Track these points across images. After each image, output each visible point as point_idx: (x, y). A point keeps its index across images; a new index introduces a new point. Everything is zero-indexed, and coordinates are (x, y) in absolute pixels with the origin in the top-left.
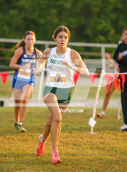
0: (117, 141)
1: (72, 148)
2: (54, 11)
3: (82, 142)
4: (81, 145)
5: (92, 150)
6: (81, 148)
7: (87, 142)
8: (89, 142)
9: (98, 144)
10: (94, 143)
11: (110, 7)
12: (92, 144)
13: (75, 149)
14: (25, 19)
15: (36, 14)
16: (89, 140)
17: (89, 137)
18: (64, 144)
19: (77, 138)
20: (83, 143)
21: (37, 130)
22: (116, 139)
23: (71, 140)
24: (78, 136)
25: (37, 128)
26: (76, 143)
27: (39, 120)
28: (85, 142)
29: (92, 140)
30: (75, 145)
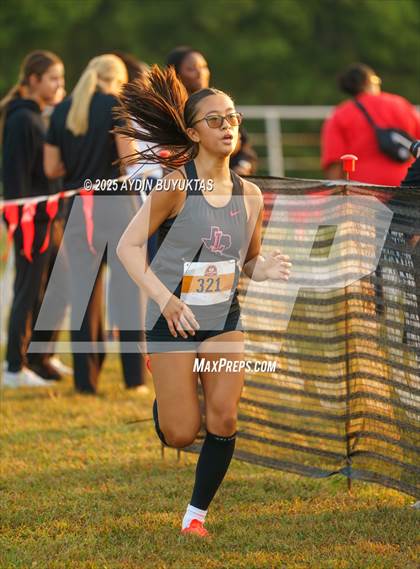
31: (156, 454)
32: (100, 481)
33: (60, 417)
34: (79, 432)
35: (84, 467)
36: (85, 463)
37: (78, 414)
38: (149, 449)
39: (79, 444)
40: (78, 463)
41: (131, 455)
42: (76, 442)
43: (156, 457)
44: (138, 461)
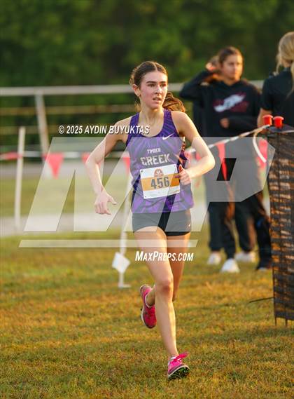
1: (76, 323)
2: (53, 19)
3: (97, 307)
4: (95, 315)
5: (118, 322)
7: (108, 306)
8: (112, 305)
9: (132, 308)
10: (121, 308)
12: (119, 309)
16: (112, 302)
17: (114, 295)
18: (58, 314)
19: (88, 300)
20: (99, 309)
23: (74, 304)
26: (85, 310)
28: (103, 307)
29: (121, 301)
30: (83, 314)
31: (271, 323)
32: (230, 341)
33: (212, 298)
34: (223, 308)
35: (222, 332)
36: (224, 330)
37: (224, 296)
38: (268, 319)
39: (220, 317)
40: (218, 329)
41: (255, 324)
42: (219, 315)
43: (272, 324)
44: (258, 327)
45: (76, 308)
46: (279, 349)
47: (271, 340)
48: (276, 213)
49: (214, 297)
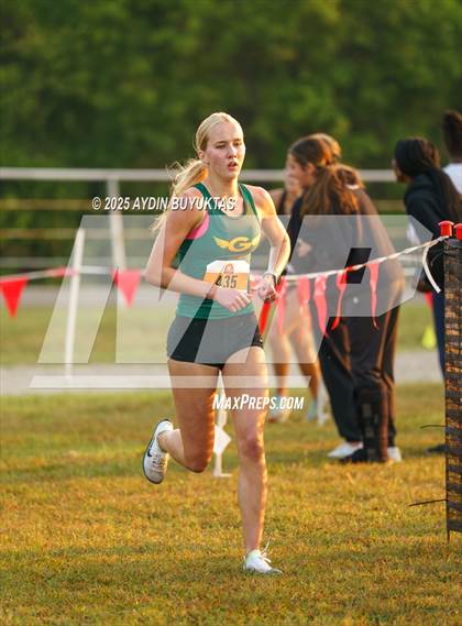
0: (293, 497)
1: (144, 528)
2: (141, 65)
3: (178, 505)
4: (174, 517)
5: (208, 529)
6: (174, 526)
7: (194, 504)
8: (202, 503)
10: (215, 508)
11: (331, 44)
12: (211, 509)
13: (150, 530)
14: (45, 95)
15: (83, 76)
16: (201, 499)
17: (205, 488)
18: (119, 514)
19: (165, 494)
20: (181, 508)
21: (42, 473)
22: (290, 492)
23: (145, 499)
24: (170, 486)
25: (43, 468)
26: (159, 509)
27: (57, 439)
28: (187, 506)
29: (214, 497)
30: (156, 515)
31: (441, 538)
32: (377, 565)
33: (354, 498)
34: (369, 514)
35: (365, 549)
36: (368, 546)
37: (373, 496)
38: (437, 532)
39: (364, 527)
40: (359, 545)
41: (416, 538)
43: (442, 541)
44: (420, 544)
45: (147, 506)
46: (450, 577)
47: (438, 563)
48: (453, 372)
49: (358, 497)
